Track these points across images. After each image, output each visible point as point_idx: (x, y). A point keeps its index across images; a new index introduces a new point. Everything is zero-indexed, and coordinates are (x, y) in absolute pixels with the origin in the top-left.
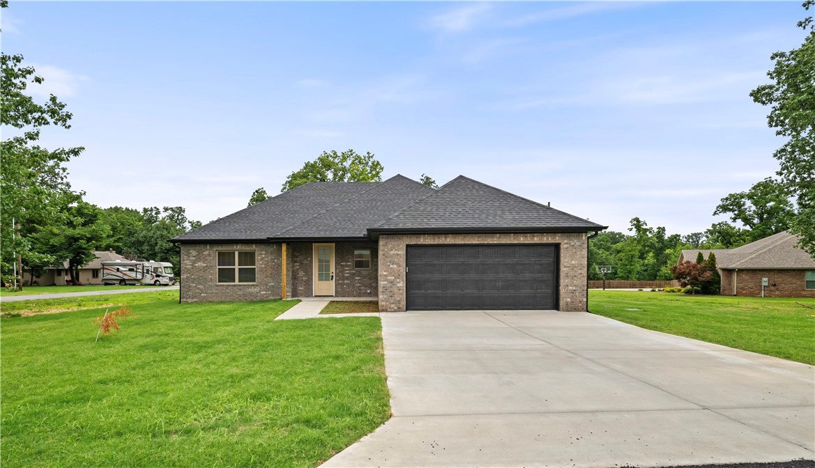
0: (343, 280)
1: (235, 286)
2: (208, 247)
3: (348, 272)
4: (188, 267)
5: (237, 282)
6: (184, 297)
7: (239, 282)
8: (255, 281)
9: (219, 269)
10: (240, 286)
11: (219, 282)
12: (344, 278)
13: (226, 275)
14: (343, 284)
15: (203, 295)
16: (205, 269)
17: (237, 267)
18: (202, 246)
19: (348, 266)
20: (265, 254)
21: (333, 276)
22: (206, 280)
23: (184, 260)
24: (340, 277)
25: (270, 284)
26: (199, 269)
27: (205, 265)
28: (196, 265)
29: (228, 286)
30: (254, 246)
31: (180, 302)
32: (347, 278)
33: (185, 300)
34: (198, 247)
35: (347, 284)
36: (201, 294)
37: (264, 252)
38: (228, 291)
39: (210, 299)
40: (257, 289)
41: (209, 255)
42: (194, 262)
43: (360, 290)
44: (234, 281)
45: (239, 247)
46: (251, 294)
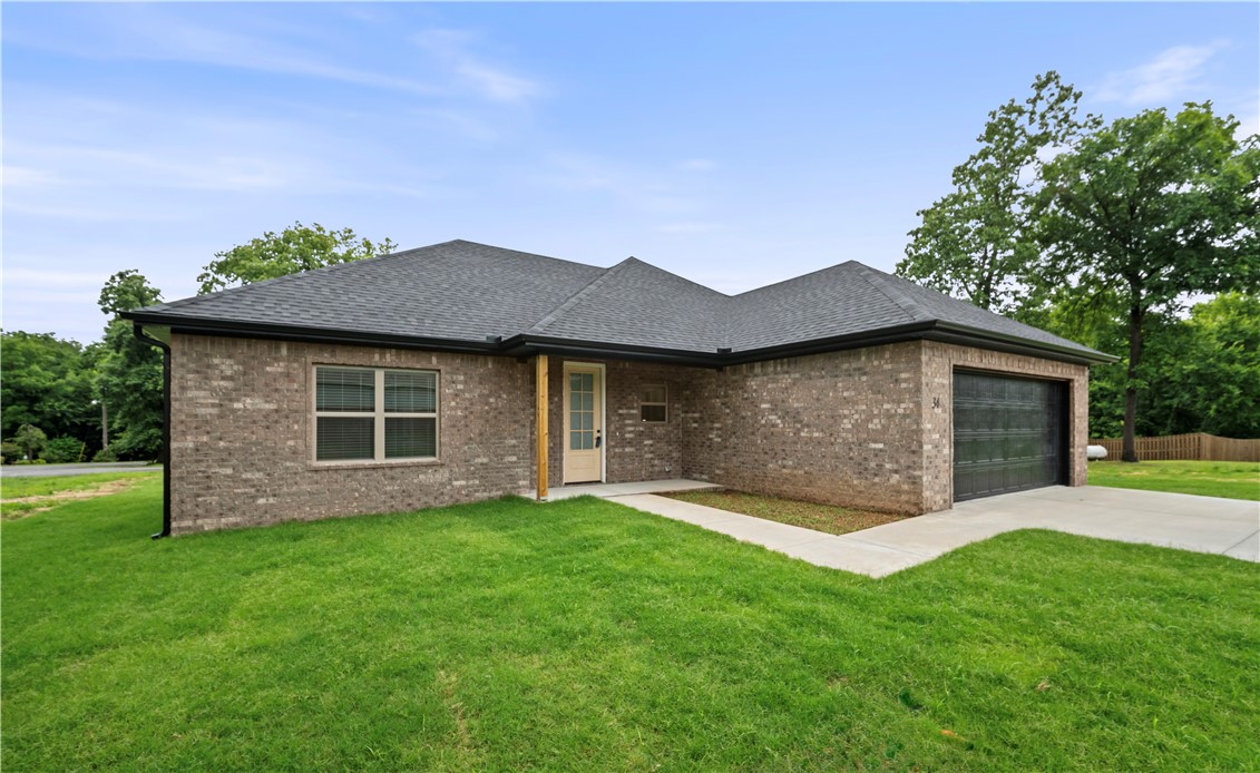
0: (623, 447)
1: (375, 468)
2: (284, 351)
3: (631, 429)
4: (202, 411)
5: (380, 458)
6: (182, 515)
7: (388, 455)
8: (433, 454)
9: (319, 419)
10: (392, 467)
11: (319, 457)
12: (624, 442)
13: (342, 438)
14: (621, 456)
15: (261, 501)
16: (270, 421)
17: (380, 416)
18: (262, 348)
19: (632, 416)
20: (465, 382)
21: (599, 439)
22: (274, 455)
23: (183, 389)
24: (616, 439)
25: (478, 460)
26: (250, 419)
27: (272, 406)
28: (237, 405)
29: (356, 469)
30: (434, 360)
31: (167, 531)
32: (630, 443)
33: (188, 523)
34: (243, 349)
35: (631, 454)
36: (254, 498)
37: (462, 378)
38: (355, 485)
39: (287, 515)
40: (442, 475)
41: (288, 376)
42: (229, 397)
43: (653, 466)
44: (372, 456)
45: (390, 358)
46: (422, 488)
